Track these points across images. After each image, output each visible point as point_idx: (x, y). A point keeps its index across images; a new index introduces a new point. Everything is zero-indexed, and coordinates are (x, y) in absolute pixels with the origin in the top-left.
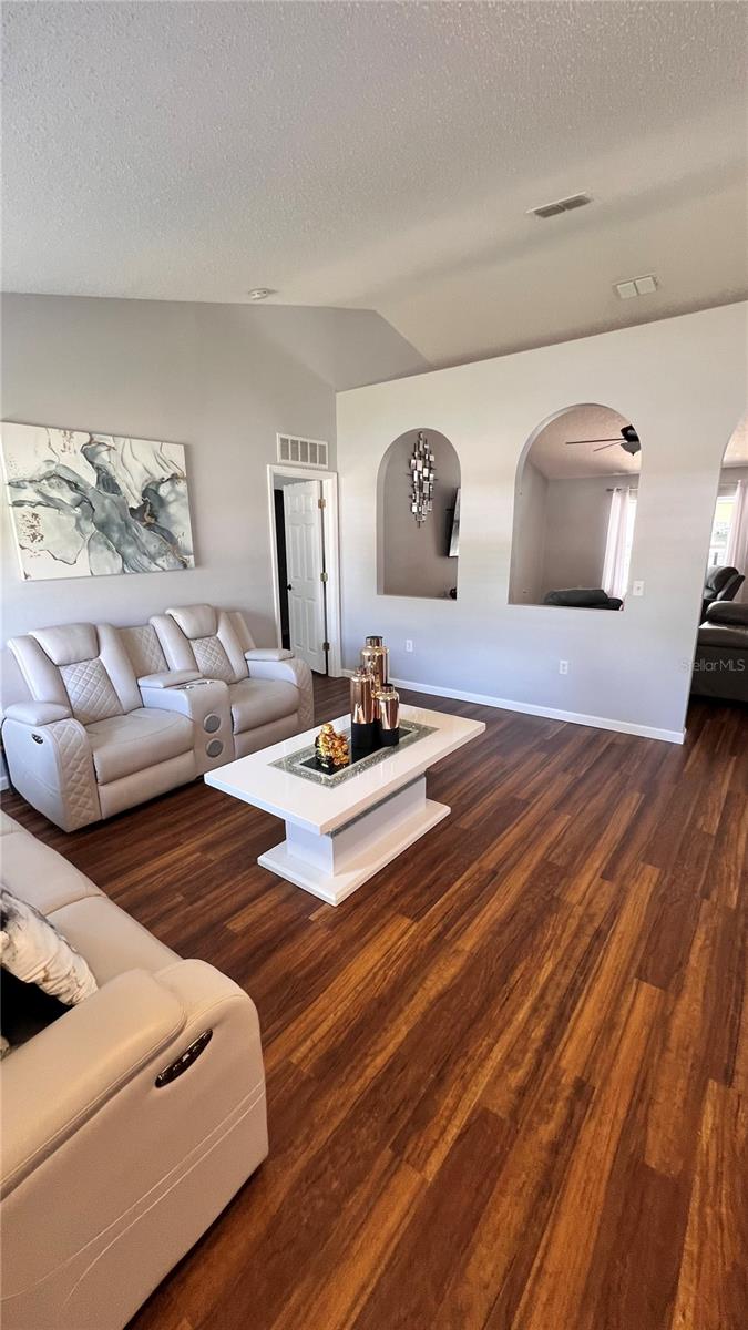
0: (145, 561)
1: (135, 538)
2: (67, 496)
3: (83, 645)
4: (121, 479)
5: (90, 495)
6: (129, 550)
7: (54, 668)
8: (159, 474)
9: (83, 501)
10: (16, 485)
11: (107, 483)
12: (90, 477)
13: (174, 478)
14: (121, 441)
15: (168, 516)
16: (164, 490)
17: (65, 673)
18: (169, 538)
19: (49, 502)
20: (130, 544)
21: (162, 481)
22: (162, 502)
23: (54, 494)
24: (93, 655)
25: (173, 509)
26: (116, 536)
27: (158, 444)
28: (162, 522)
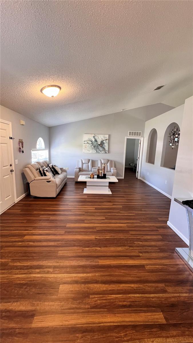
0: (100, 152)
1: (99, 148)
2: (90, 142)
3: (87, 162)
4: (98, 140)
5: (93, 142)
6: (97, 150)
7: (83, 164)
8: (104, 139)
9: (92, 143)
10: (85, 141)
11: (96, 141)
12: (94, 140)
13: (106, 140)
14: (99, 135)
15: (104, 145)
16: (104, 142)
17: (84, 164)
18: (104, 148)
19: (88, 143)
20: (98, 149)
21: (104, 140)
22: (104, 143)
23: (89, 142)
24: (88, 163)
25: (105, 144)
26: (96, 148)
27: (104, 135)
28: (103, 146)
